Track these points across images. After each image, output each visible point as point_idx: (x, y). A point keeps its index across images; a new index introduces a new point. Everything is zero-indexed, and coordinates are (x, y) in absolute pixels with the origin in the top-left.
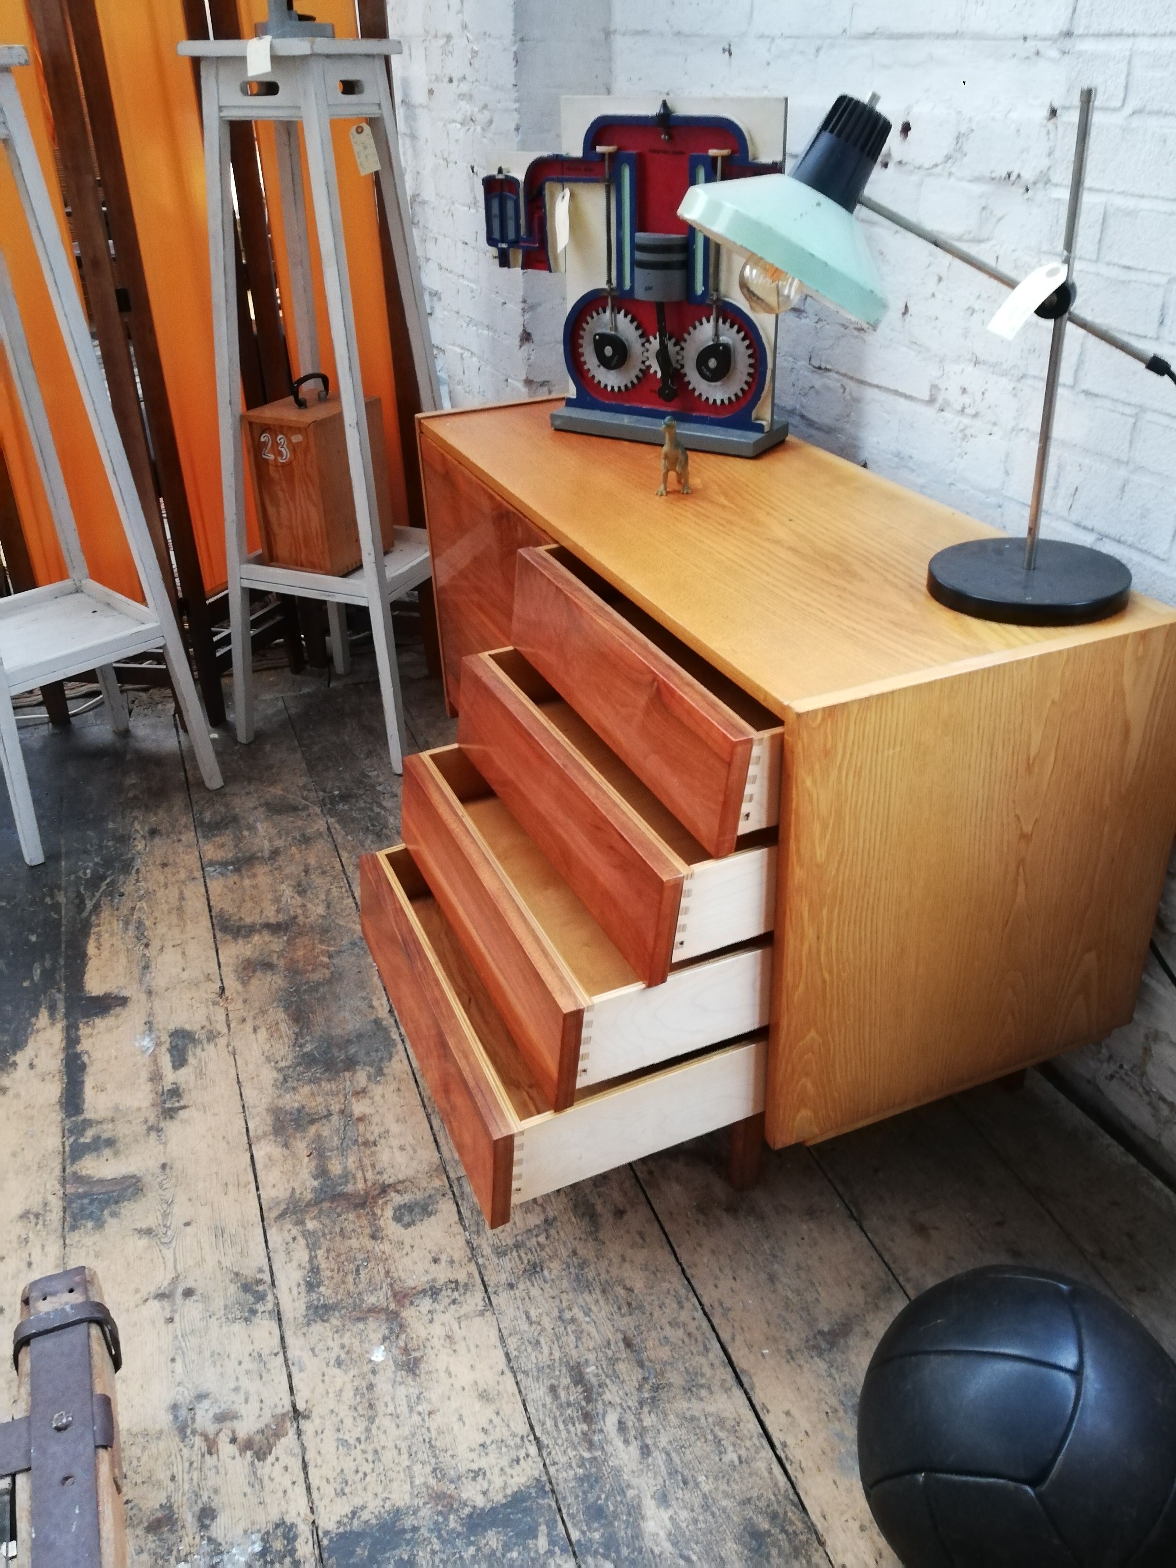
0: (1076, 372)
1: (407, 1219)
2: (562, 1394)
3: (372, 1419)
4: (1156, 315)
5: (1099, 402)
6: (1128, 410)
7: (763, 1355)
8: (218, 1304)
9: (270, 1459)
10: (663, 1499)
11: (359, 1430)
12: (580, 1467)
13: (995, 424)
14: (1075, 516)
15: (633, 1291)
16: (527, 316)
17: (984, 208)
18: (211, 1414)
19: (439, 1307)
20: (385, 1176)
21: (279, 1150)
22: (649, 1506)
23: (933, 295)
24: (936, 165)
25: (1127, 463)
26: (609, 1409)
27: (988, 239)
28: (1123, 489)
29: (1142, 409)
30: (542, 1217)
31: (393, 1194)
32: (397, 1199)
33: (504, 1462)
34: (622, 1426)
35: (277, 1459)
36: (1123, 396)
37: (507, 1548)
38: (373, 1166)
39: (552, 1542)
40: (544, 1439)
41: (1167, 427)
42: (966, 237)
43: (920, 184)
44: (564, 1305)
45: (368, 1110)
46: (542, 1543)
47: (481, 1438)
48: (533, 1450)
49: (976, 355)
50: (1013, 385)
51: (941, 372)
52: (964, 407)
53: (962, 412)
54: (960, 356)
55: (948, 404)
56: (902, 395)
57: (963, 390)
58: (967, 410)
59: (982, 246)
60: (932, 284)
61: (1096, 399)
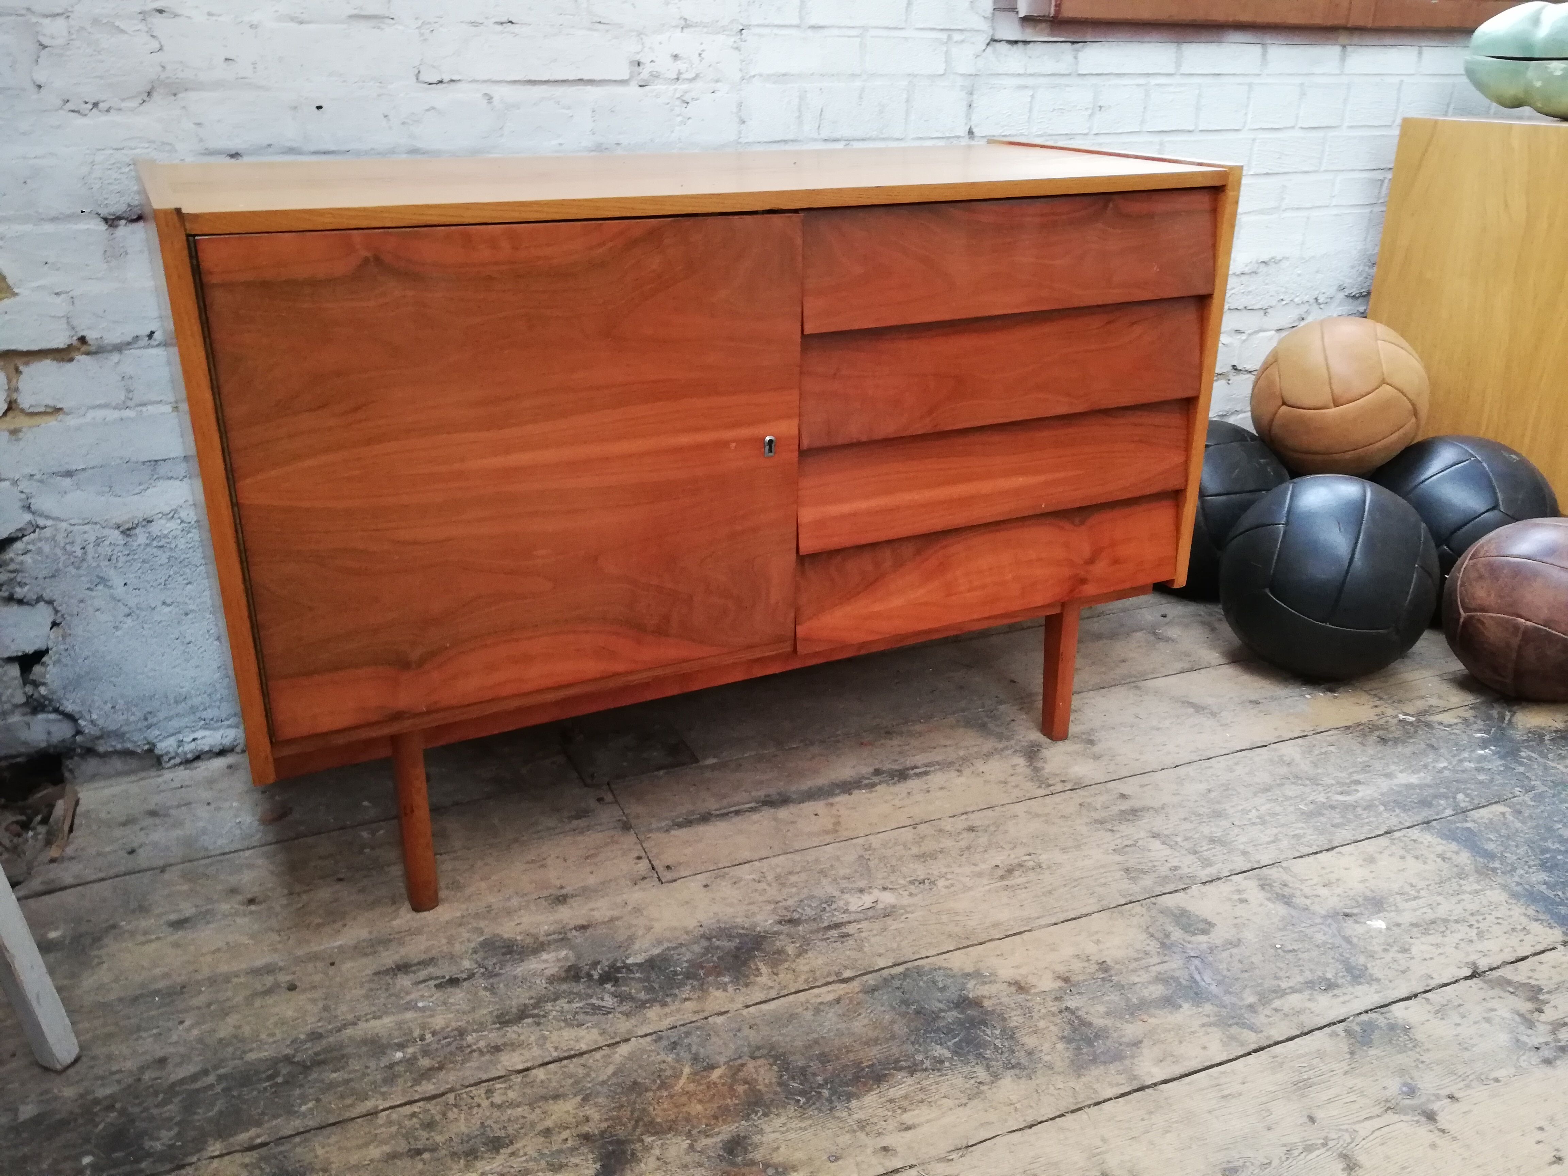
0: (800, 13)
1: (1202, 926)
3: (1446, 921)
5: (826, 32)
6: (853, 32)
8: (1402, 1059)
9: (1533, 982)
11: (1461, 928)
13: (717, 81)
14: (825, 134)
18: (1530, 1032)
19: (1298, 893)
22: (1396, 781)
25: (860, 75)
29: (865, 28)
32: (1178, 934)
33: (1421, 846)
34: (1344, 792)
35: (1530, 978)
36: (848, 22)
38: (1137, 959)
40: (1385, 827)
41: (887, 37)
44: (1246, 822)
46: (1469, 825)
47: (1410, 858)
48: (1397, 834)
49: (685, 19)
50: (733, 40)
51: (640, 46)
52: (680, 73)
53: (678, 79)
54: (663, 25)
55: (655, 76)
56: (591, 82)
57: (676, 56)
58: (683, 76)
61: (822, 31)
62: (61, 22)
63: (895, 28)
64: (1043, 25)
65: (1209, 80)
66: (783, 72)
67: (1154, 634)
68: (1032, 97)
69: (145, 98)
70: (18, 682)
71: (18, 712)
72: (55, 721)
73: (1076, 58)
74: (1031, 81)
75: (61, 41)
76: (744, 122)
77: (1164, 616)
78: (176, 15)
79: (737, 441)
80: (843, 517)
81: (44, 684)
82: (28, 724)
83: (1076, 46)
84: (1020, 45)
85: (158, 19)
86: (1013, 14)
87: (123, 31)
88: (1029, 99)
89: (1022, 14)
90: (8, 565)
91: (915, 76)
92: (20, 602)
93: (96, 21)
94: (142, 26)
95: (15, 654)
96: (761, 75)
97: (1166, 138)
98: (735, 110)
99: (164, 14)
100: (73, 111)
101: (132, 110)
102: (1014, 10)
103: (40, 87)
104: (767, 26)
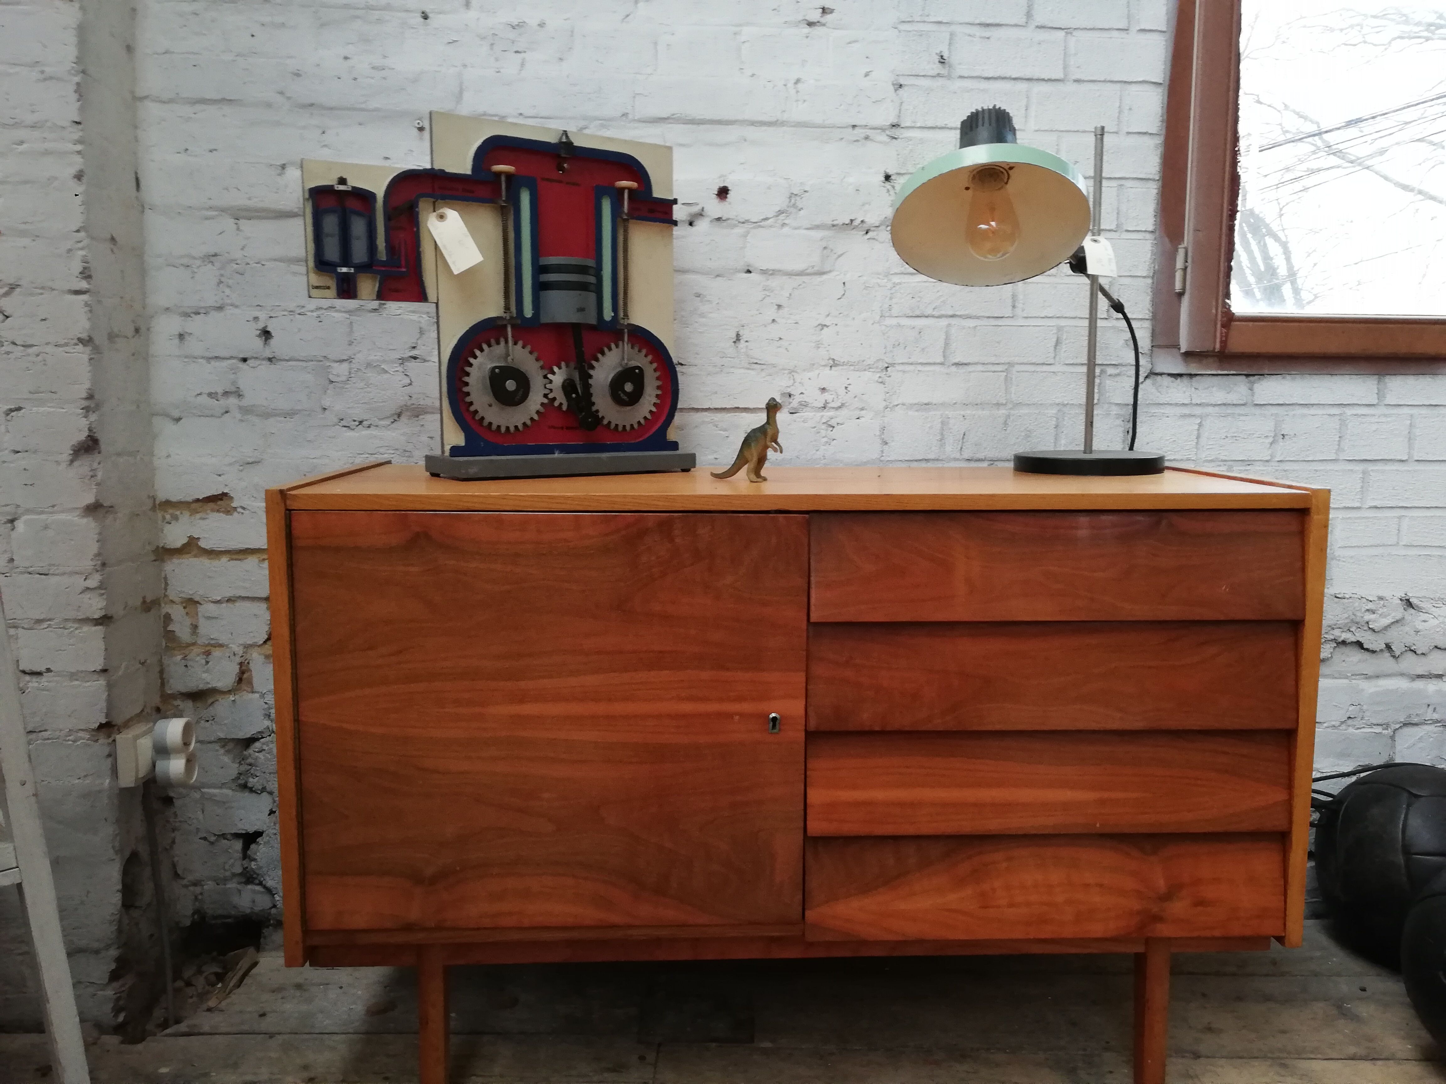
0: (944, 352)
4: (1009, 302)
5: (970, 368)
13: (862, 409)
14: (966, 455)
16: (94, 416)
17: (825, 248)
23: (774, 320)
24: (767, 219)
25: (1005, 404)
27: (830, 271)
28: (1005, 423)
29: (1011, 364)
36: (993, 360)
41: (1034, 372)
42: (810, 270)
43: (745, 236)
49: (834, 360)
50: (878, 375)
51: (792, 381)
52: (826, 403)
53: (825, 407)
54: (813, 364)
55: (804, 405)
56: (746, 410)
57: (823, 390)
58: (829, 405)
59: (825, 277)
60: (771, 313)
61: (966, 367)
62: (345, 366)
63: (1043, 364)
64: (1211, 360)
65: (1424, 411)
66: (926, 402)
67: (1339, 1007)
68: (1200, 425)
69: (396, 417)
70: (240, 855)
71: (235, 880)
72: (259, 892)
73: (1251, 389)
74: (1198, 411)
75: (344, 378)
76: (886, 443)
77: (1363, 990)
78: (425, 361)
79: (741, 715)
80: (857, 804)
81: (255, 860)
82: (240, 891)
83: (1252, 378)
84: (1185, 379)
85: (412, 364)
86: (1175, 350)
87: (386, 372)
88: (1197, 427)
89: (1183, 350)
90: (247, 758)
91: (1065, 405)
92: (251, 790)
93: (369, 365)
94: (400, 369)
95: (240, 832)
96: (903, 404)
97: (1370, 467)
98: (878, 433)
99: (418, 360)
100: (345, 427)
101: (386, 427)
102: (1177, 346)
103: (325, 409)
104: (912, 364)
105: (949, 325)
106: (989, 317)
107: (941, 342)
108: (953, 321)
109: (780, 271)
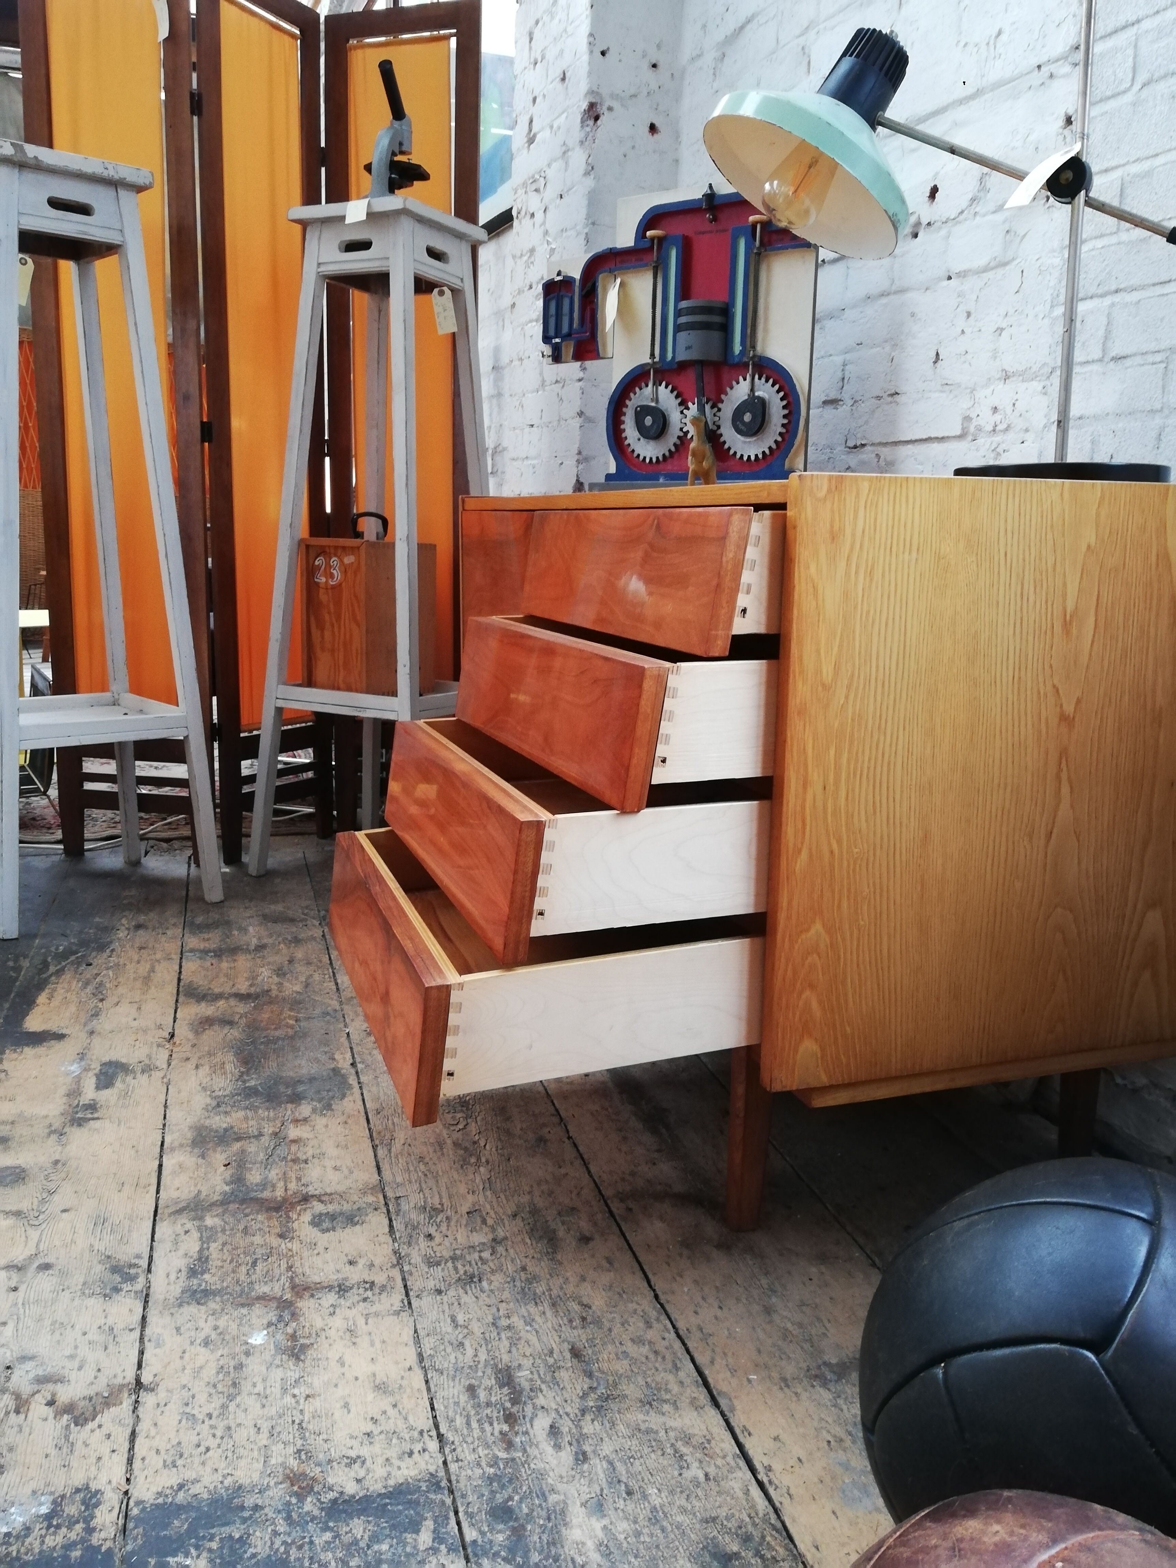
0: (1103, 344)
1: (325, 1225)
2: (482, 1395)
3: (231, 1398)
5: (1128, 362)
6: (1158, 357)
7: (749, 1381)
8: (78, 1279)
9: (91, 1425)
10: (598, 1507)
11: (213, 1407)
12: (491, 1466)
13: (1027, 430)
15: (590, 1308)
16: (581, 467)
17: (1008, 232)
18: (31, 1375)
19: (345, 1303)
20: (310, 1188)
21: (194, 1159)
22: (577, 1514)
23: (963, 332)
24: (962, 212)
25: (1162, 410)
26: (540, 1413)
27: (1013, 259)
28: (1159, 438)
30: (490, 1236)
31: (315, 1203)
32: (319, 1207)
33: (393, 1453)
34: (554, 1431)
35: (100, 1426)
36: (1153, 346)
37: (375, 1538)
38: (299, 1179)
39: (438, 1538)
40: (450, 1436)
42: (993, 264)
43: (948, 237)
44: (501, 1313)
45: (305, 1135)
46: (425, 1538)
47: (369, 1427)
48: (433, 1445)
49: (1004, 371)
50: (1042, 384)
51: (972, 402)
52: (995, 425)
53: (996, 431)
54: (990, 379)
55: (979, 430)
57: (996, 409)
58: (998, 428)
59: (1008, 268)
60: (961, 323)
61: (1124, 361)
105: (1113, 305)
106: (1154, 285)
107: (1101, 332)
108: (1117, 298)
109: (970, 270)
